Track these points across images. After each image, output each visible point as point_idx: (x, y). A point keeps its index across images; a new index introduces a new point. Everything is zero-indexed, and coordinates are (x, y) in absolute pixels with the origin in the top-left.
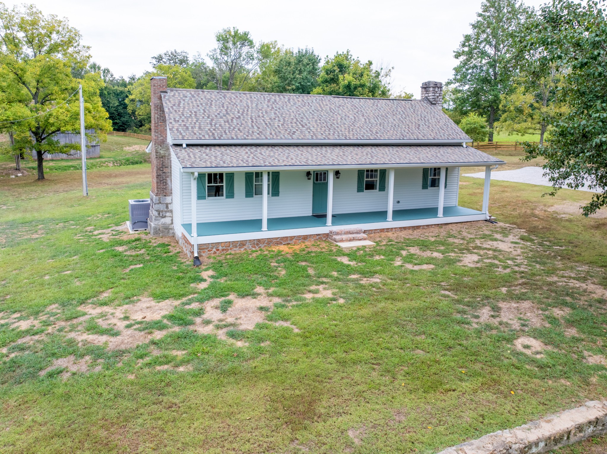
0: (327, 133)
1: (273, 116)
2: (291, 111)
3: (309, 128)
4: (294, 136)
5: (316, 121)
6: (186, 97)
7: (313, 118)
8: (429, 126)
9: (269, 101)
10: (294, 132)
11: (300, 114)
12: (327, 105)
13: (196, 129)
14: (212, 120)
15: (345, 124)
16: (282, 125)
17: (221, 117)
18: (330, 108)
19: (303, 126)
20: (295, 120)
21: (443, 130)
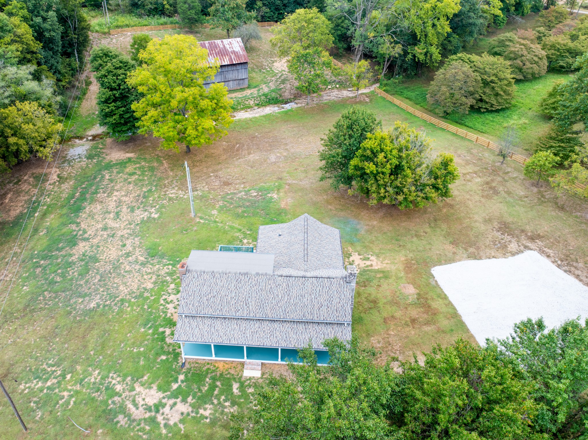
0: (257, 311)
1: (233, 294)
2: (246, 290)
3: (248, 307)
4: (237, 313)
5: (256, 300)
6: (194, 278)
7: (256, 297)
8: (328, 307)
9: (237, 281)
10: (239, 310)
11: (249, 294)
12: (270, 284)
13: (191, 306)
14: (201, 298)
15: (272, 303)
16: (235, 303)
17: (206, 296)
18: (271, 288)
19: (246, 305)
20: (244, 300)
21: (337, 311)
